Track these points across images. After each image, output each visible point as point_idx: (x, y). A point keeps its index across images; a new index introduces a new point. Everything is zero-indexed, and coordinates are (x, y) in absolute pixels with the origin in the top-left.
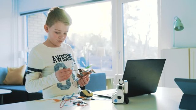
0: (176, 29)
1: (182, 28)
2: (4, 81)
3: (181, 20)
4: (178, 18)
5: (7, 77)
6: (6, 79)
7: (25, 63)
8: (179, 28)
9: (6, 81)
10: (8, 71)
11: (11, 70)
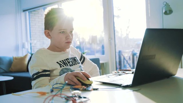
0: (166, 13)
1: (171, 12)
2: (11, 69)
3: (169, 4)
4: (166, 3)
5: (12, 65)
6: (12, 67)
7: (29, 52)
8: (168, 12)
9: (12, 69)
10: (14, 60)
11: (16, 59)
